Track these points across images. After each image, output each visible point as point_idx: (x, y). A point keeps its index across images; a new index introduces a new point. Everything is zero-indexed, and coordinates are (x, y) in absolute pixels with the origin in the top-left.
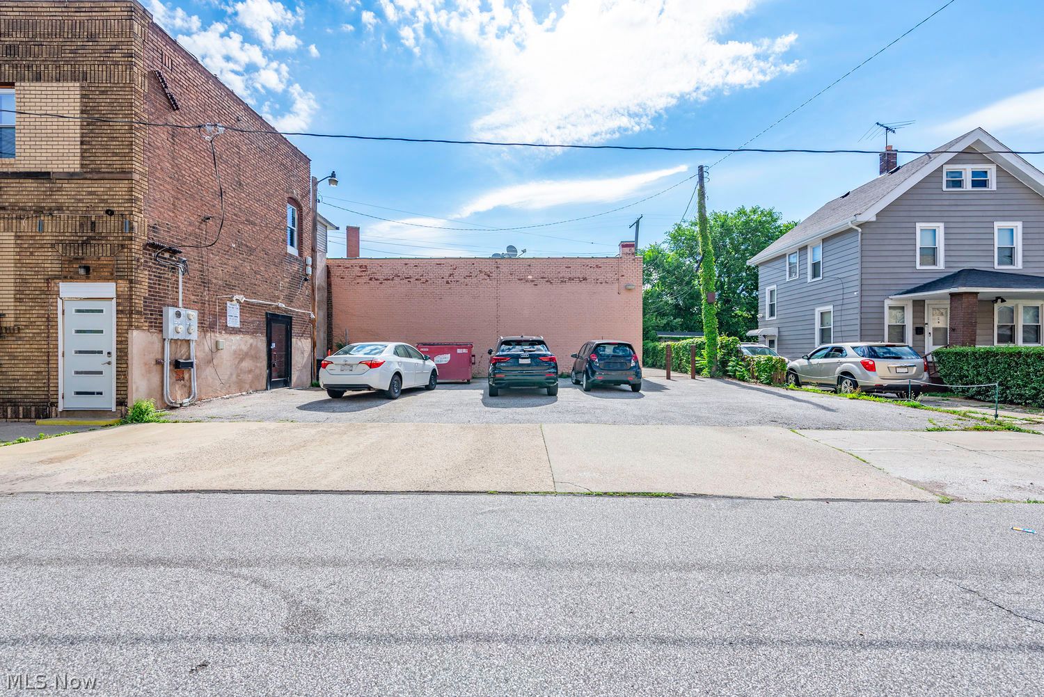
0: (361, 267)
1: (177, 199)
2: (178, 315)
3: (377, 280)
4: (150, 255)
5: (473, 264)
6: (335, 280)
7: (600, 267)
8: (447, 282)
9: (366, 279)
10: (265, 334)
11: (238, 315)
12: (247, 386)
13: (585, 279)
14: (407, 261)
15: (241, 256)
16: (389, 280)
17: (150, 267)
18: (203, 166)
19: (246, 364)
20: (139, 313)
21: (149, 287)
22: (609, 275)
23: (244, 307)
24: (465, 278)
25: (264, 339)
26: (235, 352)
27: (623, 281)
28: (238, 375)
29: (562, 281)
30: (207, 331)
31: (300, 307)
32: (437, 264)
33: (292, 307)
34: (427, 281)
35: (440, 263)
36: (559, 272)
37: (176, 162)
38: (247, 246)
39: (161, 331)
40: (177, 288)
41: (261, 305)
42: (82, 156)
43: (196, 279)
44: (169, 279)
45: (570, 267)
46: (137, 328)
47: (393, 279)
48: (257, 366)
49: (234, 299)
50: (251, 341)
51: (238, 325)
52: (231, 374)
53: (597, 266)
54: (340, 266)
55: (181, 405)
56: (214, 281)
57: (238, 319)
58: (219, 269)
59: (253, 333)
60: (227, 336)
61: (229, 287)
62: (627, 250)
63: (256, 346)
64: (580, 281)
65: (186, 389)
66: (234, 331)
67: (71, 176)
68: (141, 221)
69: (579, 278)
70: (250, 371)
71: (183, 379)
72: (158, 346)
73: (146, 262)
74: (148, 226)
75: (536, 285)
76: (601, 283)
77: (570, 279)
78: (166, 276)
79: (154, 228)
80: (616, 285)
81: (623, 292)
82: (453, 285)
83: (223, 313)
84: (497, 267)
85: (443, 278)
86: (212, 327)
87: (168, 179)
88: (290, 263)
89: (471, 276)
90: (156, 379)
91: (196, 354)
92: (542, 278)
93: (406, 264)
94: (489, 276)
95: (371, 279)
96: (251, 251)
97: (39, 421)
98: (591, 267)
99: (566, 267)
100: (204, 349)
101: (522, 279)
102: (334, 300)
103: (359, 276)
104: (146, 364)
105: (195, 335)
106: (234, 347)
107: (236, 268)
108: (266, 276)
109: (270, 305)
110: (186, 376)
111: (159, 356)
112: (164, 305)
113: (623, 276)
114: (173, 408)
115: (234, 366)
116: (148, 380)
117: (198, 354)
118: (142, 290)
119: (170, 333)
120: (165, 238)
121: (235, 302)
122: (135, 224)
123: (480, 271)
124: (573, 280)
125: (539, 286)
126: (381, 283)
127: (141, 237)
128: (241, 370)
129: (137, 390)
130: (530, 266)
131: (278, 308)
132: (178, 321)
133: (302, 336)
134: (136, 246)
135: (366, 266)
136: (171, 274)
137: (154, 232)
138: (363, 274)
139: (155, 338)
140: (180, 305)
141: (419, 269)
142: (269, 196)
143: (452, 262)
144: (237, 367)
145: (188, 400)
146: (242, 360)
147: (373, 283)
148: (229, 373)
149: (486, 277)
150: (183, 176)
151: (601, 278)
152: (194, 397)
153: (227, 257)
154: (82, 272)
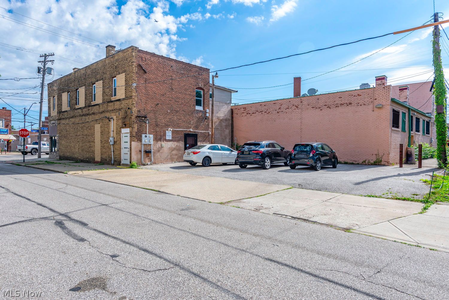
0: (244, 108)
1: (147, 100)
2: (146, 136)
3: (250, 114)
4: (138, 119)
5: (290, 102)
6: (235, 115)
7: (361, 95)
8: (278, 112)
9: (245, 114)
10: (184, 141)
11: (171, 135)
12: (175, 160)
13: (350, 104)
14: (261, 103)
15: (172, 114)
16: (254, 113)
17: (138, 123)
18: (157, 87)
19: (174, 152)
20: (134, 137)
21: (137, 129)
22: (366, 100)
23: (173, 132)
24: (286, 109)
25: (183, 143)
26: (169, 148)
27: (376, 103)
28: (171, 156)
29: (336, 106)
30: (158, 141)
31: (203, 130)
32: (274, 104)
33: (198, 130)
34: (269, 112)
35: (275, 102)
36: (335, 101)
37: (147, 89)
38: (175, 110)
39: (141, 142)
40: (147, 128)
41: (182, 131)
42: (125, 93)
43: (154, 124)
44: (144, 126)
45: (341, 97)
46: (134, 141)
47: (255, 113)
48: (180, 153)
49: (169, 129)
50: (177, 144)
51: (171, 138)
52: (168, 156)
53: (358, 95)
54: (236, 109)
55: (147, 164)
56: (161, 124)
57: (171, 136)
58: (162, 120)
59: (178, 141)
60: (166, 142)
61: (167, 126)
62: (379, 82)
63: (179, 146)
64: (347, 105)
65: (150, 160)
66: (169, 141)
67: (124, 99)
68: (135, 110)
69: (347, 103)
70: (176, 155)
71: (149, 156)
72: (140, 146)
73: (136, 121)
74: (137, 111)
75: (321, 110)
76: (361, 105)
77: (341, 104)
78: (143, 125)
79: (139, 111)
80: (371, 106)
81: (375, 109)
82: (280, 113)
83: (165, 135)
84: (301, 102)
85: (276, 110)
86: (160, 140)
87: (144, 95)
88: (197, 113)
89: (288, 108)
90: (139, 156)
91: (153, 149)
92: (325, 105)
93: (261, 105)
94: (297, 107)
95: (247, 114)
96: (177, 112)
97: (117, 166)
98: (354, 96)
99: (339, 98)
100: (157, 147)
101: (314, 107)
102: (234, 124)
103: (243, 113)
104: (136, 151)
105: (152, 142)
106: (169, 146)
107: (170, 119)
108: (184, 120)
109: (186, 130)
110: (150, 156)
111: (140, 149)
112: (142, 134)
113: (376, 99)
114: (144, 165)
115: (169, 153)
116: (137, 156)
117: (154, 148)
118: (135, 130)
119: (143, 142)
120: (143, 113)
121: (169, 131)
122: (133, 111)
123: (293, 105)
124: (343, 105)
125: (323, 110)
126: (251, 115)
127: (135, 114)
128: (172, 154)
129: (133, 159)
130: (318, 99)
131: (191, 131)
132: (146, 138)
133: (204, 141)
134: (133, 117)
135: (246, 108)
136: (144, 124)
137: (139, 112)
138: (245, 111)
139: (139, 144)
140: (147, 133)
141: (266, 107)
142: (186, 90)
143: (280, 102)
144: (170, 153)
145: (150, 163)
146: (173, 151)
147: (248, 115)
148: (167, 155)
149: (296, 108)
150: (149, 93)
151: (361, 102)
152: (152, 162)
153: (166, 115)
154: (124, 126)
